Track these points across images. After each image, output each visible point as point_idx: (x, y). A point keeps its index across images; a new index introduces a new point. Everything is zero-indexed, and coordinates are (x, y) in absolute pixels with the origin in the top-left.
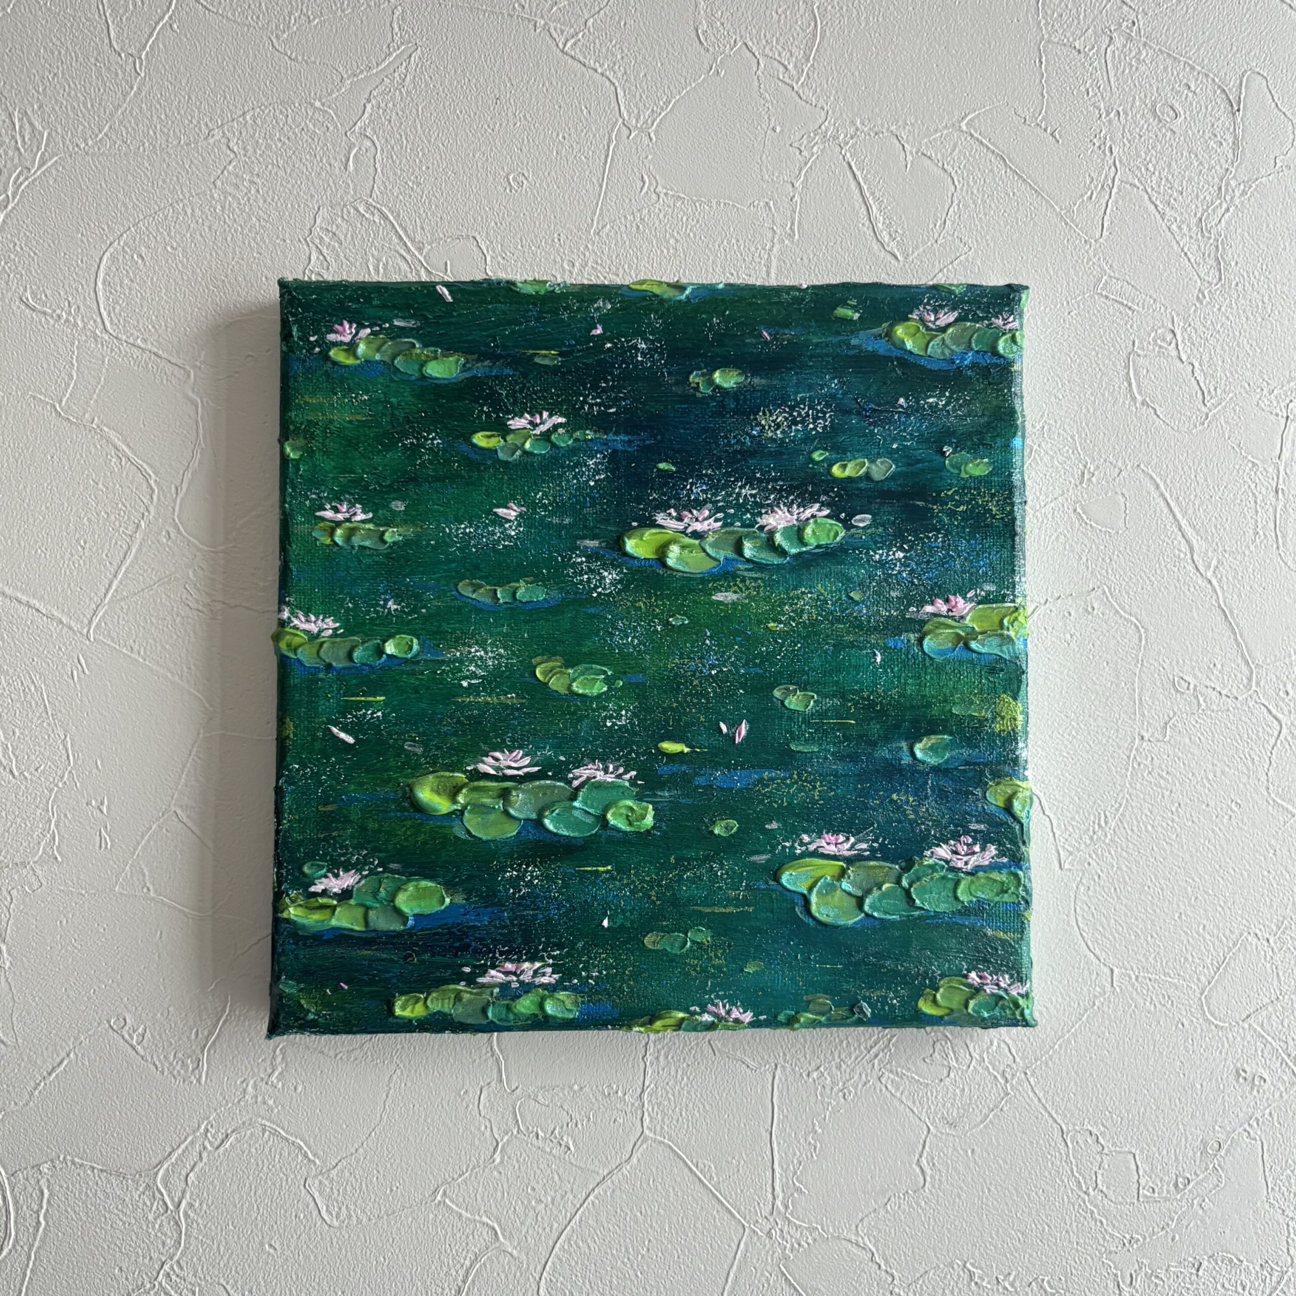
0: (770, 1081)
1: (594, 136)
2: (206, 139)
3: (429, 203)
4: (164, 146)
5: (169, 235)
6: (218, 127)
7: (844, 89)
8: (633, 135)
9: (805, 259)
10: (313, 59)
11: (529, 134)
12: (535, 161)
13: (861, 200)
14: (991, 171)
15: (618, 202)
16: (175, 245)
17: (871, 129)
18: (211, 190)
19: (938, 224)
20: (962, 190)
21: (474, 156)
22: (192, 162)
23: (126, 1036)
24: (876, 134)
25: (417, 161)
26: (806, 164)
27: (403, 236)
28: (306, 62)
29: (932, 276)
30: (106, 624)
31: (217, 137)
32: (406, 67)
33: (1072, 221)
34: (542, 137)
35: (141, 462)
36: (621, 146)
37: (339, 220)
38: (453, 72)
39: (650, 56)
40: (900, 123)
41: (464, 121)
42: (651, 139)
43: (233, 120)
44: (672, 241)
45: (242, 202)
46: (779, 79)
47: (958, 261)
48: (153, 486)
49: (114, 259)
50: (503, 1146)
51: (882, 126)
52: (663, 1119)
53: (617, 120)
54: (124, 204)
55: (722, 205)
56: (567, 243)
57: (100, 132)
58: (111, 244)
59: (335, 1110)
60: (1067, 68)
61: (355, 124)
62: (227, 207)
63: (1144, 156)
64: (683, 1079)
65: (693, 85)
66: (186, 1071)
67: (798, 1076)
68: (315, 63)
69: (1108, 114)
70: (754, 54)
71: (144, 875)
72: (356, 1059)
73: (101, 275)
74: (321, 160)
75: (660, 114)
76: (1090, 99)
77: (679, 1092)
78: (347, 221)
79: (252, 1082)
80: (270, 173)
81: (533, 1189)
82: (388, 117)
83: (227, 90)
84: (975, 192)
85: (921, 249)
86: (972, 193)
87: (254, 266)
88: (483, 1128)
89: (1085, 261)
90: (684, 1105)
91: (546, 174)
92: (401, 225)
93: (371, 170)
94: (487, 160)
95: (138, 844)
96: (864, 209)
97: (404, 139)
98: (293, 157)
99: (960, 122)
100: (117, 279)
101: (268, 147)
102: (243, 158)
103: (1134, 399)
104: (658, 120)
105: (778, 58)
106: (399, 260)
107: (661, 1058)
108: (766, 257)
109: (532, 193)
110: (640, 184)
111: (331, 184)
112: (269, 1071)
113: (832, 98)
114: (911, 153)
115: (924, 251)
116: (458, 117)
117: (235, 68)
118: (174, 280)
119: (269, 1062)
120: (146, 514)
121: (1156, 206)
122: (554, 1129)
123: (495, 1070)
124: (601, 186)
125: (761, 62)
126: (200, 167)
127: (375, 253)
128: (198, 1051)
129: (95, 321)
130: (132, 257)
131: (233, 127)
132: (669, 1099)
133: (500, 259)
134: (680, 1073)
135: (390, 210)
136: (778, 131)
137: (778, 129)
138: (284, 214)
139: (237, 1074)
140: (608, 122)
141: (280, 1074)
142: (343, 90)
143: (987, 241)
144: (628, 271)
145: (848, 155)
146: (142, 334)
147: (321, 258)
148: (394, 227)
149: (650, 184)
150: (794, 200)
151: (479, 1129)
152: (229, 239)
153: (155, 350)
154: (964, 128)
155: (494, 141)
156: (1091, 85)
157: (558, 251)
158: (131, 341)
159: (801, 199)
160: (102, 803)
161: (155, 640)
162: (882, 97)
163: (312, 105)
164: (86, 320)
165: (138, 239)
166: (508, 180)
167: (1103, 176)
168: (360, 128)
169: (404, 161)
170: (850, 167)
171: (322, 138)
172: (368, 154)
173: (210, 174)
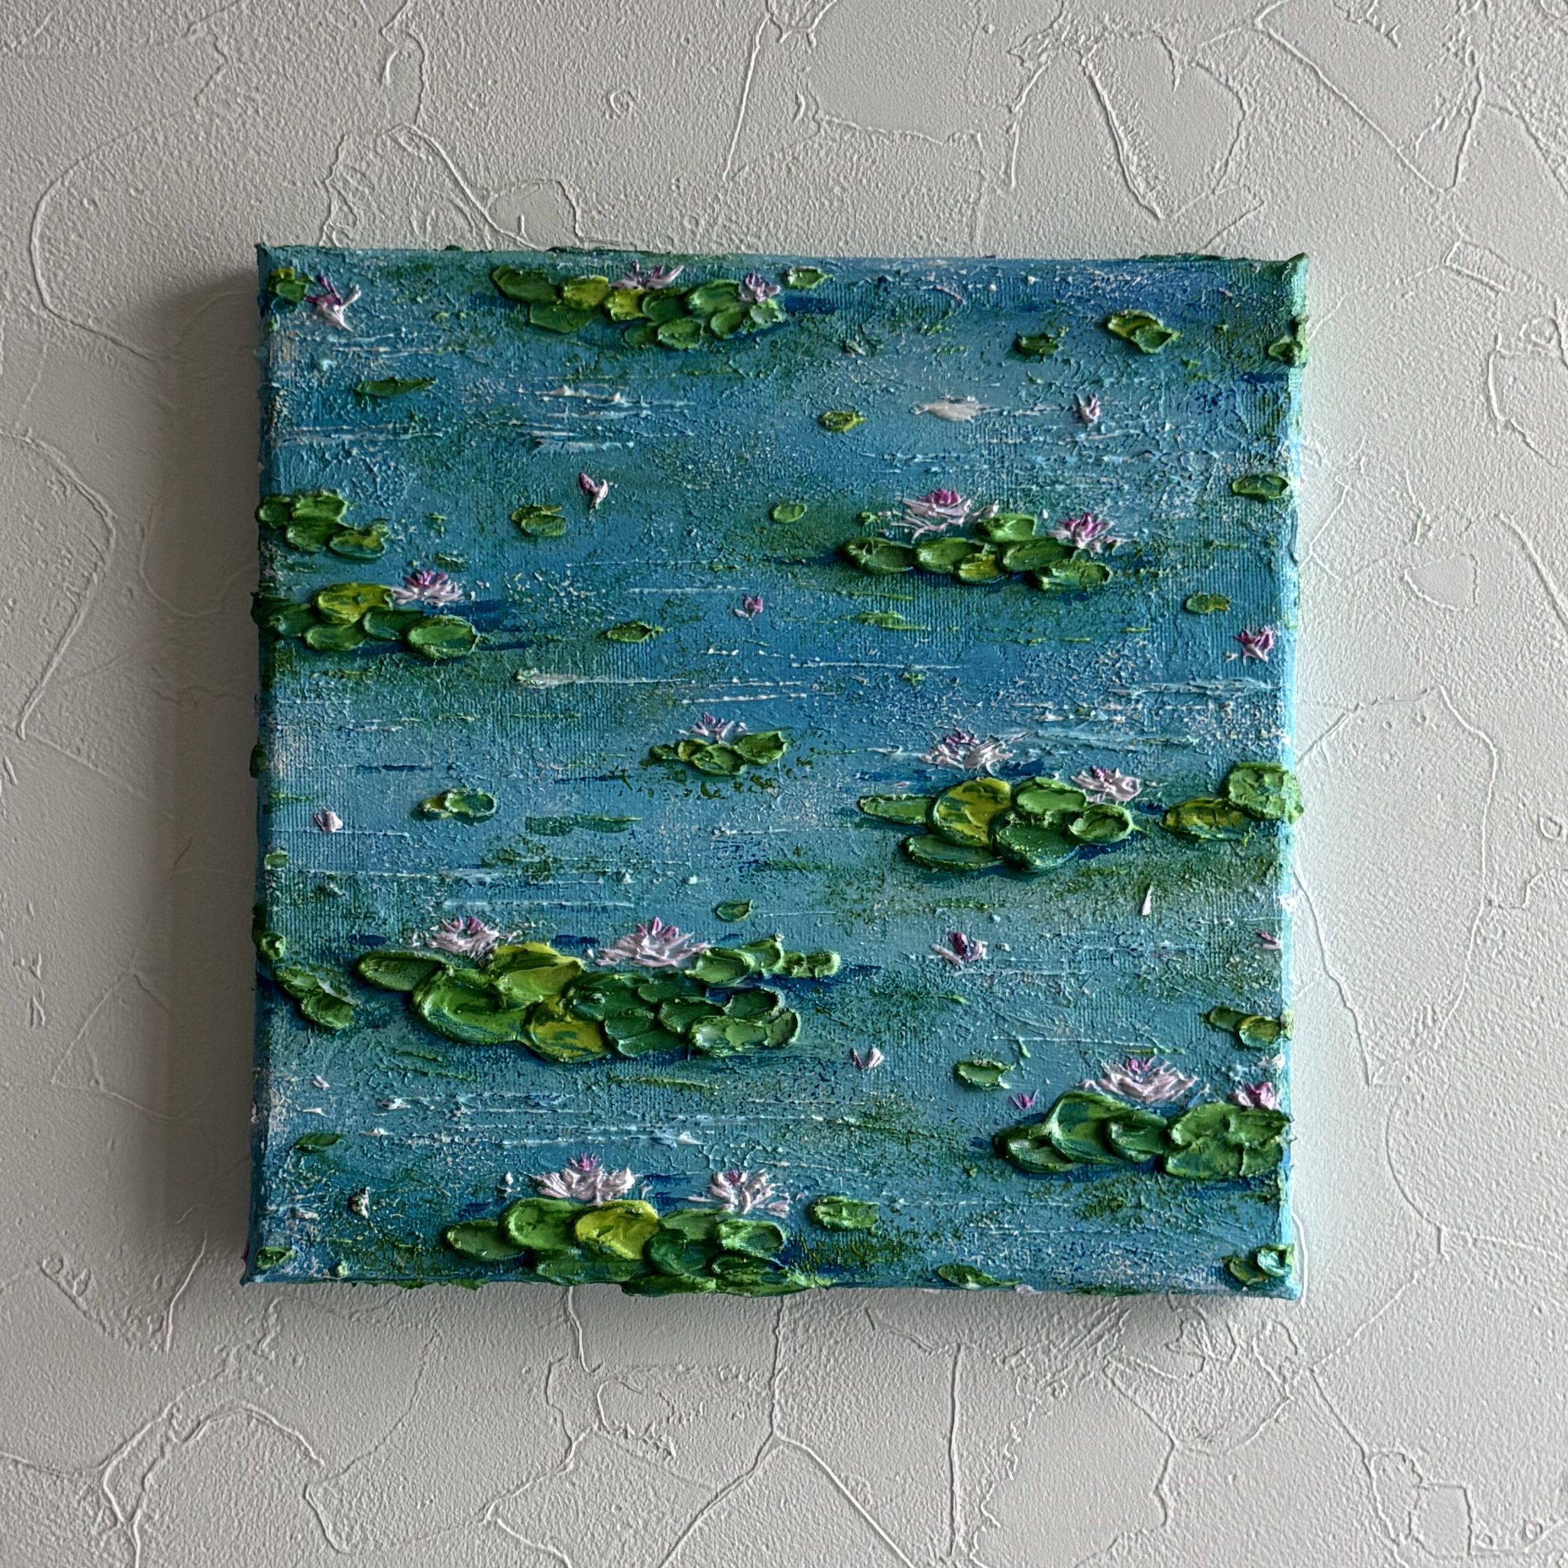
0: (950, 1367)
1: (730, 37)
2: (185, 36)
3: (497, 133)
4: (126, 46)
5: (132, 172)
6: (201, 20)
8: (785, 36)
9: (1025, 217)
11: (638, 35)
12: (646, 74)
13: (1106, 131)
14: (1297, 88)
15: (761, 133)
16: (141, 187)
17: (1125, 29)
18: (191, 110)
19: (1217, 166)
20: (1253, 117)
21: (560, 65)
22: (164, 68)
23: (64, 1283)
24: (1132, 35)
25: (481, 71)
26: (1029, 80)
27: (460, 179)
29: (1206, 241)
30: (42, 714)
31: (200, 34)
33: (1413, 161)
34: (656, 39)
35: (93, 492)
36: (768, 52)
37: (371, 155)
40: (1167, 19)
42: (810, 43)
43: (223, 10)
44: (837, 190)
45: (235, 127)
47: (1244, 219)
48: (111, 525)
49: (55, 205)
50: (578, 1447)
51: (1141, 23)
52: (800, 1415)
53: (762, 15)
54: (70, 127)
55: (909, 138)
56: (690, 190)
57: (38, 25)
58: (52, 183)
59: (348, 1391)
61: (394, 17)
62: (214, 133)
63: (1520, 66)
64: (829, 1361)
66: (145, 1333)
67: (989, 1361)
69: (1470, 5)
71: (91, 1063)
72: (378, 1321)
73: (38, 228)
74: (346, 69)
75: (824, 6)
77: (823, 1379)
78: (382, 157)
79: (234, 1350)
80: (275, 85)
81: (619, 1508)
84: (1272, 120)
85: (1191, 203)
86: (1268, 121)
87: (252, 218)
88: (551, 1421)
89: (1429, 219)
90: (829, 1396)
91: (662, 92)
92: (457, 164)
93: (416, 84)
94: (579, 71)
95: (84, 1018)
96: (1110, 144)
97: (462, 40)
98: (307, 64)
99: (1253, 18)
100: (59, 233)
101: (272, 48)
102: (236, 65)
103: (1493, 419)
104: (821, 15)
106: (454, 213)
107: (799, 1332)
108: (969, 212)
109: (641, 120)
110: (792, 107)
111: (360, 104)
112: (259, 1336)
114: (1181, 62)
115: (1195, 206)
118: (139, 236)
119: (258, 1324)
120: (100, 563)
121: (1536, 140)
122: (650, 1425)
123: (570, 1341)
124: (738, 111)
126: (176, 76)
127: (421, 203)
128: (162, 1307)
129: (29, 293)
130: (81, 203)
131: (222, 19)
132: (810, 1388)
133: (594, 213)
134: (825, 1352)
135: (442, 142)
136: (990, 32)
137: (991, 29)
138: (294, 145)
139: (214, 1339)
140: (750, 17)
141: (273, 1340)
143: (1287, 190)
144: (773, 232)
145: (1091, 66)
146: (95, 311)
147: (345, 208)
148: (447, 166)
149: (808, 107)
150: (1011, 132)
151: (546, 1423)
152: (216, 180)
153: (112, 334)
154: (1260, 26)
155: (589, 44)
157: (676, 203)
158: (80, 320)
159: (1022, 130)
160: (35, 962)
161: (111, 739)
164: (16, 291)
165: (89, 178)
166: (608, 101)
167: (1460, 96)
168: (401, 23)
169: (462, 71)
170: (1093, 84)
171: (347, 37)
172: (412, 61)
173: (190, 87)
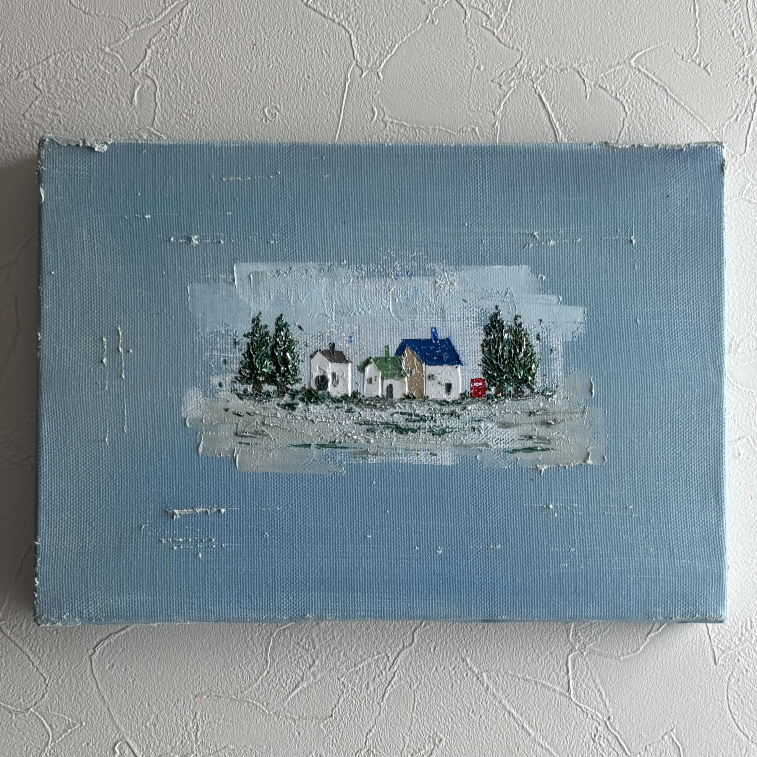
1: (333, 75)
2: (16, 79)
3: (200, 132)
6: (26, 70)
7: (536, 33)
8: (364, 74)
10: (103, 12)
11: (280, 74)
12: (285, 96)
13: (549, 125)
14: (655, 99)
15: (353, 129)
17: (558, 67)
18: (21, 121)
20: (631, 115)
21: (236, 92)
24: (562, 70)
25: (190, 96)
26: (505, 96)
28: (98, 15)
31: (26, 78)
32: (179, 19)
34: (291, 76)
36: (355, 84)
38: (218, 22)
39: (377, 8)
40: (581, 61)
41: (227, 63)
42: (379, 78)
43: (38, 64)
46: (482, 26)
51: (567, 64)
53: (351, 62)
55: (437, 131)
60: (716, 14)
61: (138, 66)
62: (35, 134)
65: (413, 32)
68: (105, 16)
69: (750, 52)
70: (462, 6)
74: (111, 96)
75: (386, 56)
76: (735, 40)
80: (70, 107)
82: (165, 60)
83: (33, 39)
84: (642, 117)
86: (640, 118)
91: (295, 107)
93: (152, 104)
94: (247, 95)
96: (552, 132)
97: (178, 78)
98: (88, 94)
99: (629, 60)
101: (68, 85)
102: (47, 95)
104: (385, 62)
105: (482, 9)
109: (284, 123)
110: (370, 114)
111: (120, 116)
113: (526, 41)
114: (590, 85)
116: (222, 60)
117: (40, 21)
124: (339, 117)
125: (467, 12)
126: (12, 102)
131: (38, 69)
136: (482, 69)
137: (482, 68)
140: (344, 64)
142: (128, 38)
145: (539, 88)
149: (379, 114)
150: (495, 127)
154: (634, 64)
155: (252, 80)
156: (736, 29)
159: (501, 125)
162: (566, 40)
163: (103, 51)
166: (264, 112)
167: (746, 102)
168: (142, 70)
169: (179, 96)
170: (541, 98)
171: (112, 78)
172: (150, 91)
173: (20, 109)
